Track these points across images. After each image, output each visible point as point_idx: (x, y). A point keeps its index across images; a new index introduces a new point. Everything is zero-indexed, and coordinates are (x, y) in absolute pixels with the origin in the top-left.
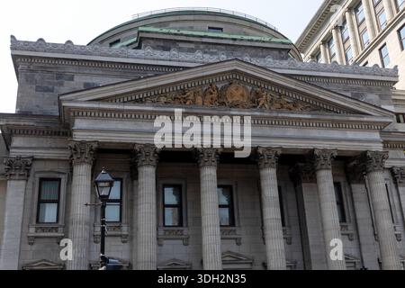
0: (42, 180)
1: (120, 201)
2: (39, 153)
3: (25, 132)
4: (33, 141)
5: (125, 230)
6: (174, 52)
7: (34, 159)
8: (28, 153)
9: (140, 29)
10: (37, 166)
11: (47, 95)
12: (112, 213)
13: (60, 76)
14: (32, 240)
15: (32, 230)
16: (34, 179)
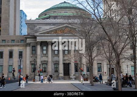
0: (32, 46)
1: (46, 50)
2: (31, 42)
3: (29, 38)
4: (30, 40)
5: (47, 55)
6: (56, 20)
7: (31, 43)
8: (29, 42)
9: (50, 14)
10: (31, 44)
11: (32, 30)
12: (45, 52)
13: (34, 26)
14: (31, 57)
15: (31, 55)
16: (31, 46)
